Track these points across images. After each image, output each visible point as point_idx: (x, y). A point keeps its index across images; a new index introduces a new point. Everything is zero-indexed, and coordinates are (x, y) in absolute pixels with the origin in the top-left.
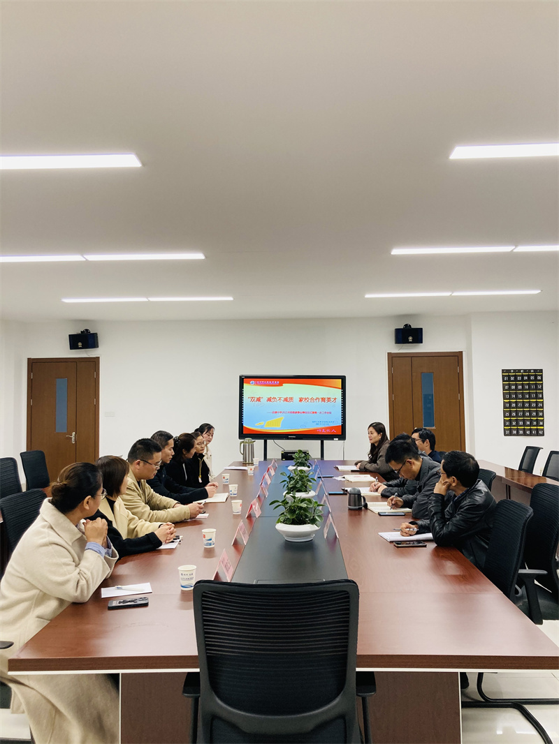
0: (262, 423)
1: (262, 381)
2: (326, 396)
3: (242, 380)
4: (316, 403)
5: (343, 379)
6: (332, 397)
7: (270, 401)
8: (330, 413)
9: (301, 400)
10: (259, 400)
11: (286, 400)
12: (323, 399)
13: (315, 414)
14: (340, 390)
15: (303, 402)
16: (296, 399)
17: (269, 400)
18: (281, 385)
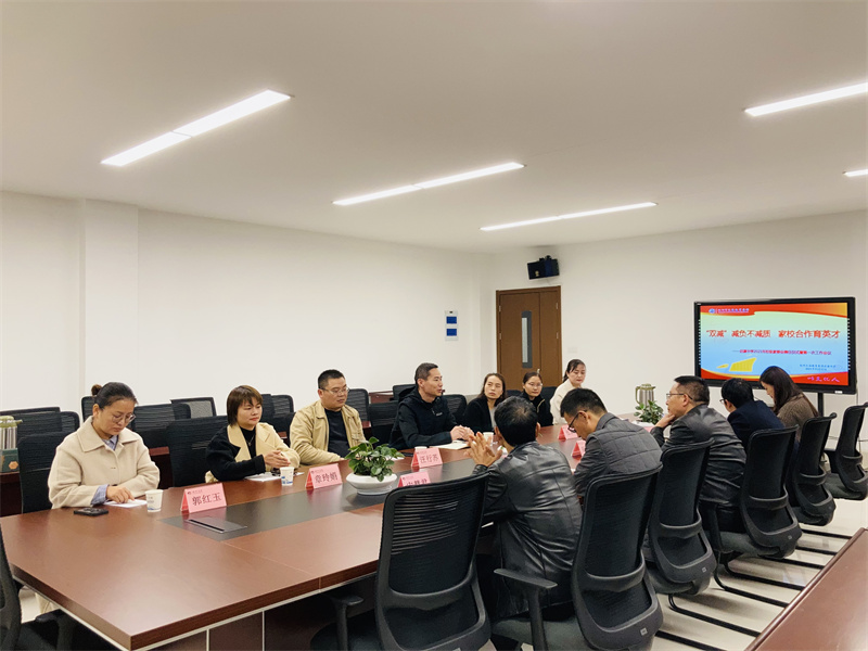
0: (726, 365)
1: (726, 309)
2: (821, 329)
3: (699, 308)
4: (806, 339)
5: (850, 302)
6: (832, 329)
7: (737, 335)
8: (829, 353)
9: (781, 335)
10: (721, 334)
11: (759, 334)
12: (817, 334)
13: (803, 355)
14: (846, 319)
15: (785, 337)
16: (775, 333)
17: (735, 334)
18: (751, 313)
